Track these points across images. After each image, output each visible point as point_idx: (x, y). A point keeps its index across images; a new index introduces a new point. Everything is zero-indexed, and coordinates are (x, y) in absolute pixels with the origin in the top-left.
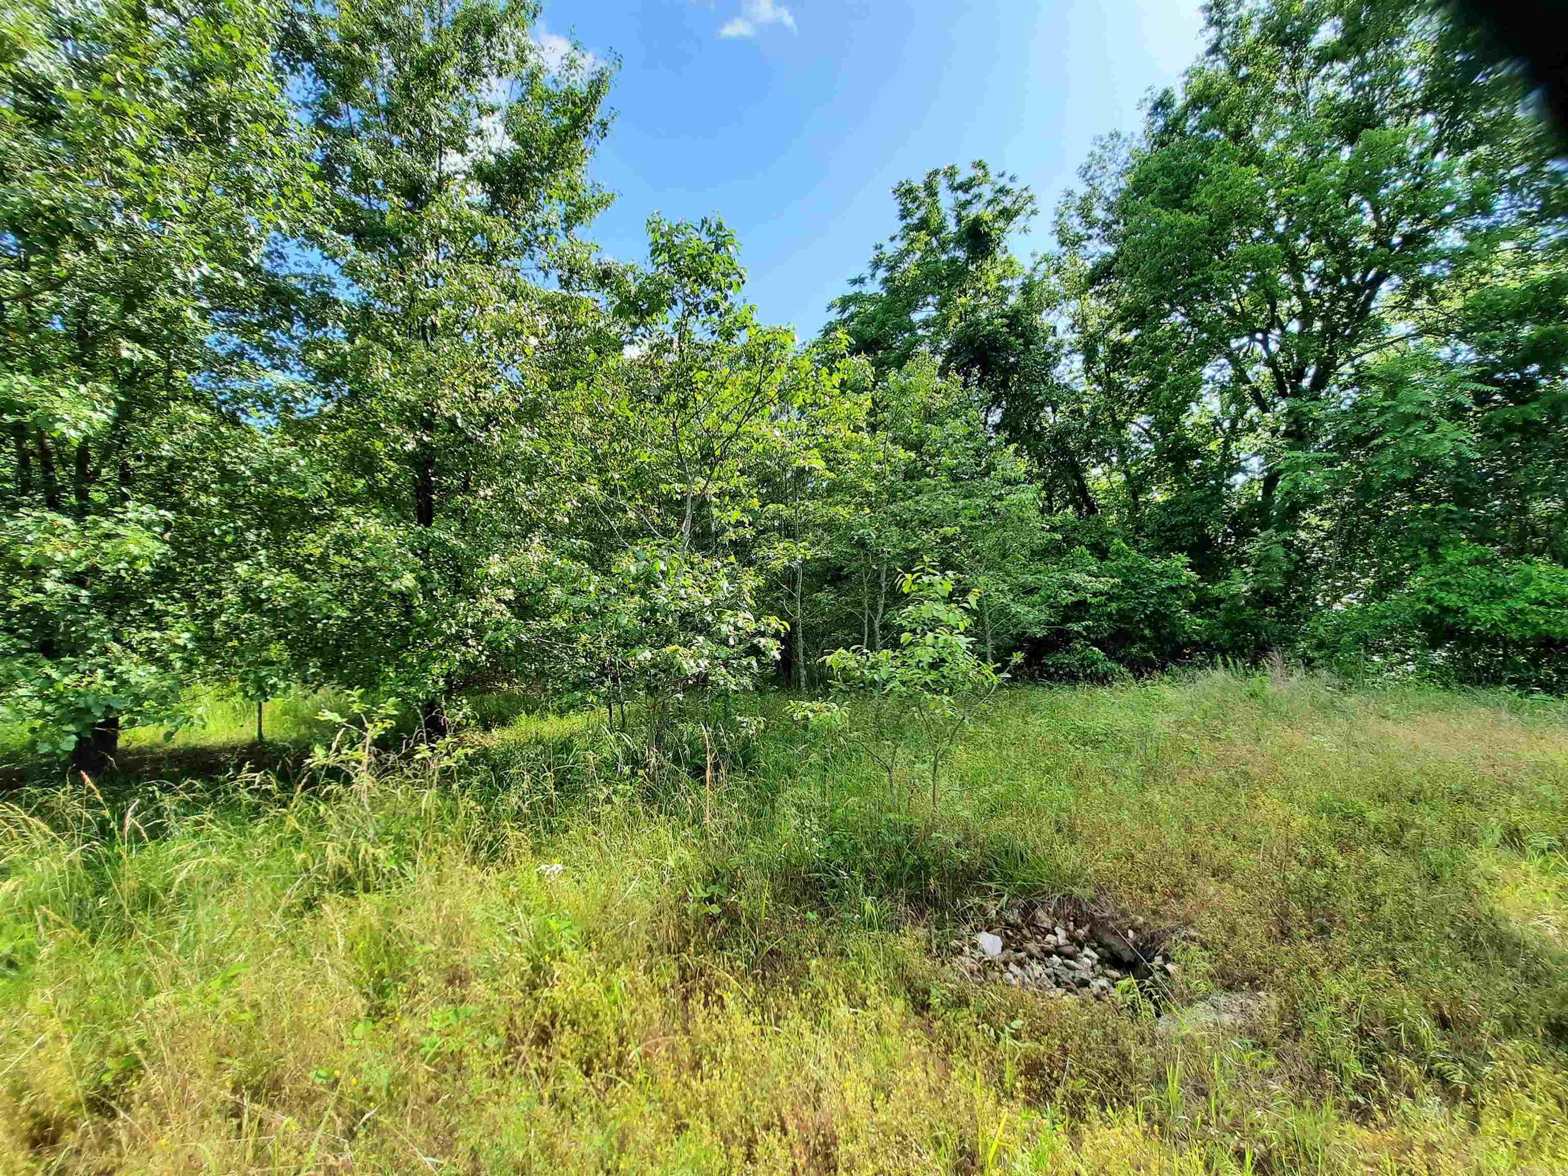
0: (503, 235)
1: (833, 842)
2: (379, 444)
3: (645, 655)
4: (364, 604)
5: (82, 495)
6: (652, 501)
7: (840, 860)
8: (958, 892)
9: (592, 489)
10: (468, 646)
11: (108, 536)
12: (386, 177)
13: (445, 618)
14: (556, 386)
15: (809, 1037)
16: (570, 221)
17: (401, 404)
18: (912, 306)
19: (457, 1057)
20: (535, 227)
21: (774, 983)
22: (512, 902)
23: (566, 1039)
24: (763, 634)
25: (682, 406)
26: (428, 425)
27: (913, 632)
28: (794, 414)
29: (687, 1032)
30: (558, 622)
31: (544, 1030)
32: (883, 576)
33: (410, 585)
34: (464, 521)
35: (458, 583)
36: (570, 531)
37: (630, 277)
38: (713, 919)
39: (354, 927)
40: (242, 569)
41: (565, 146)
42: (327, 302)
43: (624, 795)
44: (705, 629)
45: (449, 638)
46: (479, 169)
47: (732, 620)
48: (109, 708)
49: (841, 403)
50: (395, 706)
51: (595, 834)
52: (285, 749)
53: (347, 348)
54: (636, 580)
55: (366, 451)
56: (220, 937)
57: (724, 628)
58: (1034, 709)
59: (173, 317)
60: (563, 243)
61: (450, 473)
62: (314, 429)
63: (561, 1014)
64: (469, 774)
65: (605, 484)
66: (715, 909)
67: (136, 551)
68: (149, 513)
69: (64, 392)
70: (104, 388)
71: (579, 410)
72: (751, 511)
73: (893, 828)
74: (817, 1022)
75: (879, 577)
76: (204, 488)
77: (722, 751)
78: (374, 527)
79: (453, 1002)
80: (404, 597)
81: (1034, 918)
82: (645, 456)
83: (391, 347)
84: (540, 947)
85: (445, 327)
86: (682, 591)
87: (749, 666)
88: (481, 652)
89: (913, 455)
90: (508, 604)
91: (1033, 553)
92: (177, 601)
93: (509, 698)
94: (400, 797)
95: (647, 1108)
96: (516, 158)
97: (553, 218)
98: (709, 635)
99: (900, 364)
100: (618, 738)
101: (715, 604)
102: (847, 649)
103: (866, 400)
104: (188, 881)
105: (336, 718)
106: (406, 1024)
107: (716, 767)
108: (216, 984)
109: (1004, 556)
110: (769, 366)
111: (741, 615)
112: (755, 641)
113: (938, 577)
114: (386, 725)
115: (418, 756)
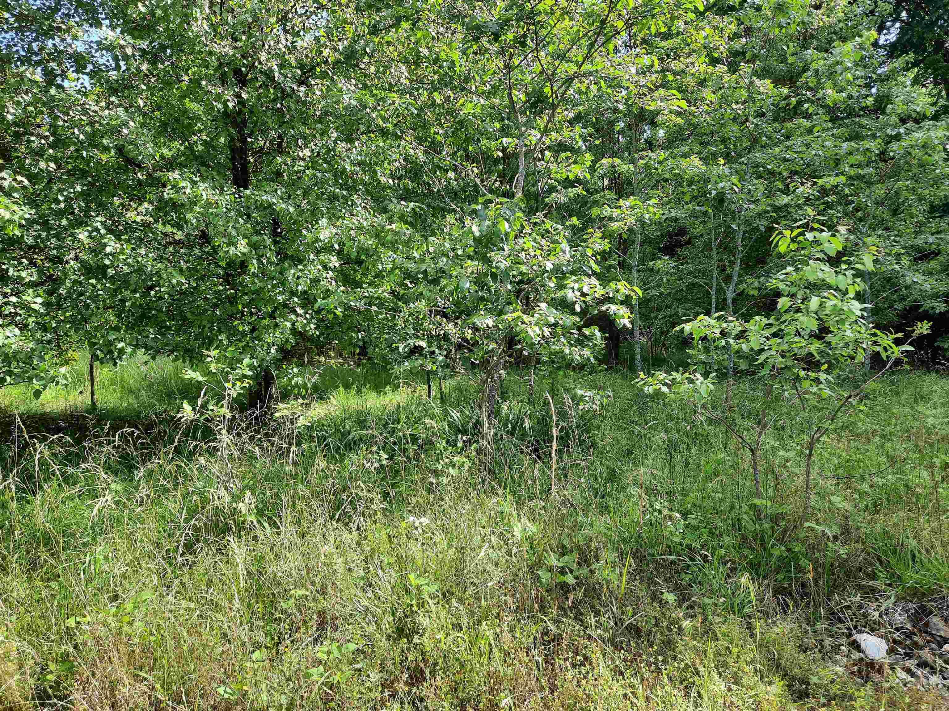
8: (834, 587)
10: (297, 315)
24: (612, 301)
27: (793, 296)
33: (245, 250)
38: (568, 589)
47: (576, 286)
57: (569, 294)
58: (924, 398)
66: (570, 579)
75: (734, 238)
81: (927, 625)
87: (592, 337)
88: (310, 321)
89: (785, 91)
91: (933, 209)
101: (557, 269)
102: (711, 317)
109: (895, 212)
111: (586, 280)
112: (604, 308)
113: (826, 235)
114: (245, 384)
115: (277, 415)
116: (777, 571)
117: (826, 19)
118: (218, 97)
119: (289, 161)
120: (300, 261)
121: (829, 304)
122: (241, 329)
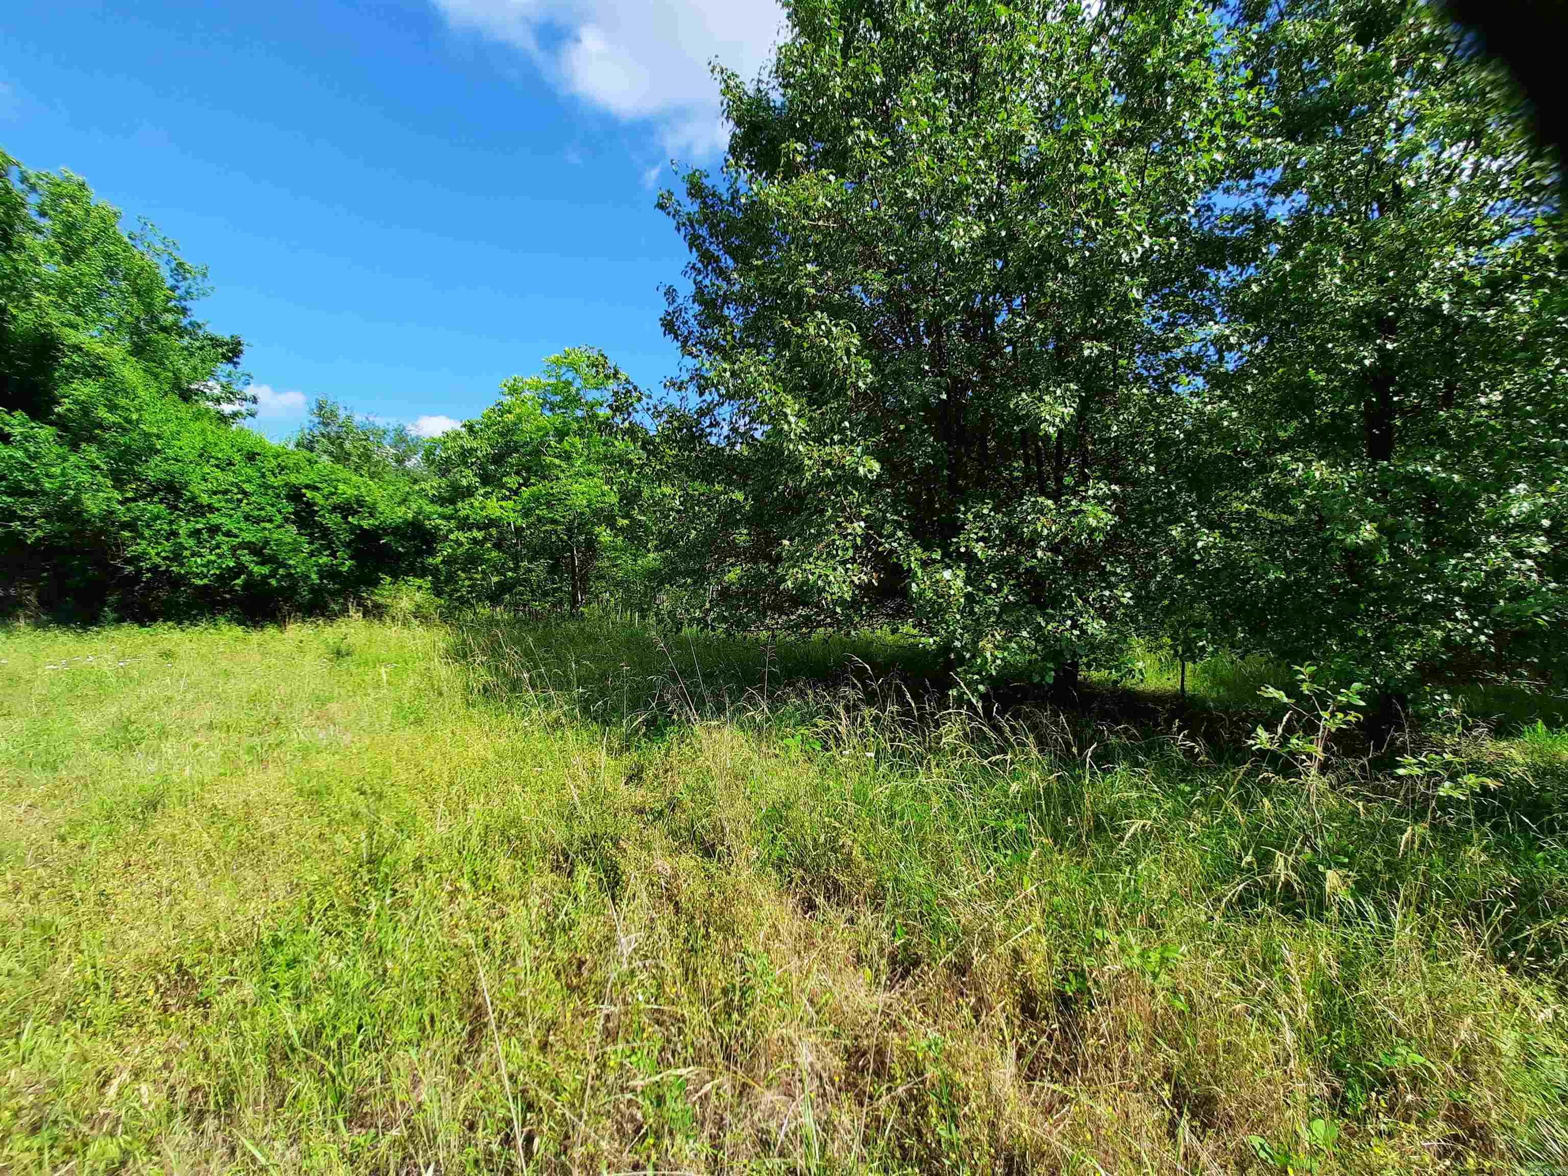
5: (1059, 480)
10: (1457, 621)
11: (1075, 513)
26: (1391, 329)
40: (1176, 532)
48: (1075, 653)
50: (1361, 695)
67: (1093, 522)
68: (1103, 488)
69: (1047, 398)
70: (1072, 387)
76: (1144, 459)
80: (1361, 553)
92: (1121, 563)
105: (1281, 696)
114: (1349, 718)
115: (1401, 771)
118: (1349, 358)
119: (1461, 413)
120: (1468, 547)
122: (1360, 633)
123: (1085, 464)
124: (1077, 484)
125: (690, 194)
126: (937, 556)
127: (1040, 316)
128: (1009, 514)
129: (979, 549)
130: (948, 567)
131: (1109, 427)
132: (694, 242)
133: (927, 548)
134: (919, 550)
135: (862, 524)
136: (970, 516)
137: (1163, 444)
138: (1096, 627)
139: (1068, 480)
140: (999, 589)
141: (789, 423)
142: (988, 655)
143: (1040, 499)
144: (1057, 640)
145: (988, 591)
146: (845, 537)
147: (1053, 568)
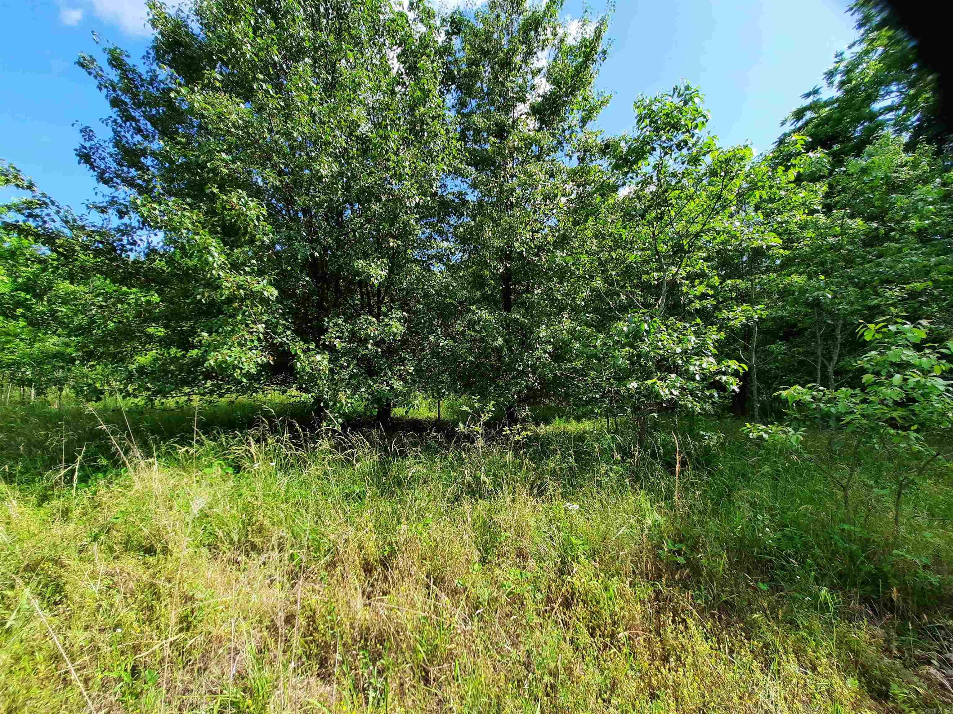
0: (547, 141)
1: (784, 536)
2: (487, 273)
3: (633, 385)
4: (480, 355)
5: (379, 308)
6: (637, 287)
7: (791, 551)
9: (598, 283)
10: (529, 377)
11: (387, 325)
12: (488, 130)
13: (517, 362)
14: (576, 223)
15: (758, 674)
16: (584, 121)
17: (497, 249)
18: (871, 98)
19: (521, 598)
20: (563, 131)
21: (728, 625)
22: (550, 521)
23: (580, 610)
24: (724, 373)
25: (659, 218)
26: (509, 258)
27: (877, 374)
28: (751, 210)
29: (659, 635)
30: (578, 364)
31: (567, 599)
32: (838, 331)
33: (501, 344)
34: (527, 309)
35: (523, 343)
36: (585, 309)
37: (623, 144)
38: (679, 567)
39: (475, 514)
40: (432, 338)
41: (580, 75)
42: (464, 203)
43: (617, 473)
44: (676, 369)
45: (519, 372)
46: (532, 107)
47: (698, 363)
48: (388, 399)
49: (795, 194)
50: (494, 406)
51: (598, 493)
52: (448, 422)
53: (473, 223)
54: (627, 336)
55: (481, 276)
56: (423, 505)
57: (692, 368)
59: (407, 224)
60: (581, 135)
61: (519, 283)
62: (459, 268)
63: (577, 594)
64: (529, 447)
65: (606, 280)
66: (681, 560)
67: (395, 331)
68: (399, 314)
69: (373, 265)
70: (385, 261)
71: (590, 236)
72: (713, 287)
73: (848, 537)
74: (767, 666)
75: (833, 330)
76: (419, 302)
77: (689, 454)
78: (485, 314)
79: (519, 567)
80: (498, 350)
82: (633, 258)
83: (492, 219)
84: (565, 550)
85: (517, 203)
86: (660, 344)
87: (711, 396)
88: (535, 381)
89: (875, 225)
90: (549, 353)
92: (409, 353)
93: (550, 408)
94: (496, 454)
95: (630, 673)
96: (553, 93)
97: (575, 122)
98: (679, 374)
99: (858, 150)
100: (613, 438)
101: (685, 352)
102: (803, 387)
103: (822, 188)
104: (412, 477)
105: (467, 409)
106: (497, 571)
107: (683, 464)
108: (421, 525)
110: (730, 176)
111: (705, 359)
112: (717, 378)
113: (908, 326)
114: (490, 415)
115: (504, 433)
116: (865, 583)
117: (912, 173)
118: (495, 268)
119: (530, 296)
120: (531, 348)
121: (912, 381)
123: (392, 301)
124: (388, 311)
125: (110, 63)
126: (312, 346)
127: (369, 221)
128: (353, 325)
129: (337, 342)
130: (319, 353)
131: (402, 283)
132: (115, 103)
133: (306, 342)
134: (302, 343)
135: (264, 326)
136: (331, 325)
137: (426, 295)
138: (398, 385)
139: (384, 309)
140: (348, 367)
141: (213, 256)
142: (343, 401)
143: (369, 318)
144: (378, 392)
145: (342, 367)
146: (252, 333)
147: (376, 355)
